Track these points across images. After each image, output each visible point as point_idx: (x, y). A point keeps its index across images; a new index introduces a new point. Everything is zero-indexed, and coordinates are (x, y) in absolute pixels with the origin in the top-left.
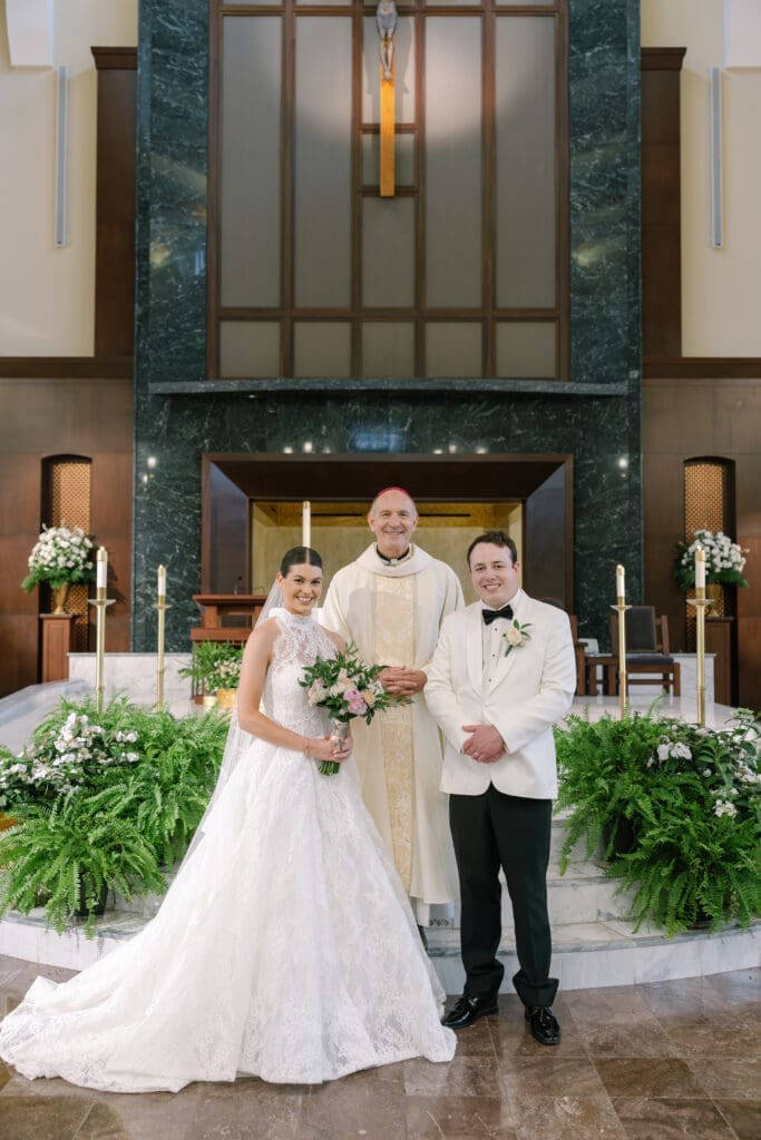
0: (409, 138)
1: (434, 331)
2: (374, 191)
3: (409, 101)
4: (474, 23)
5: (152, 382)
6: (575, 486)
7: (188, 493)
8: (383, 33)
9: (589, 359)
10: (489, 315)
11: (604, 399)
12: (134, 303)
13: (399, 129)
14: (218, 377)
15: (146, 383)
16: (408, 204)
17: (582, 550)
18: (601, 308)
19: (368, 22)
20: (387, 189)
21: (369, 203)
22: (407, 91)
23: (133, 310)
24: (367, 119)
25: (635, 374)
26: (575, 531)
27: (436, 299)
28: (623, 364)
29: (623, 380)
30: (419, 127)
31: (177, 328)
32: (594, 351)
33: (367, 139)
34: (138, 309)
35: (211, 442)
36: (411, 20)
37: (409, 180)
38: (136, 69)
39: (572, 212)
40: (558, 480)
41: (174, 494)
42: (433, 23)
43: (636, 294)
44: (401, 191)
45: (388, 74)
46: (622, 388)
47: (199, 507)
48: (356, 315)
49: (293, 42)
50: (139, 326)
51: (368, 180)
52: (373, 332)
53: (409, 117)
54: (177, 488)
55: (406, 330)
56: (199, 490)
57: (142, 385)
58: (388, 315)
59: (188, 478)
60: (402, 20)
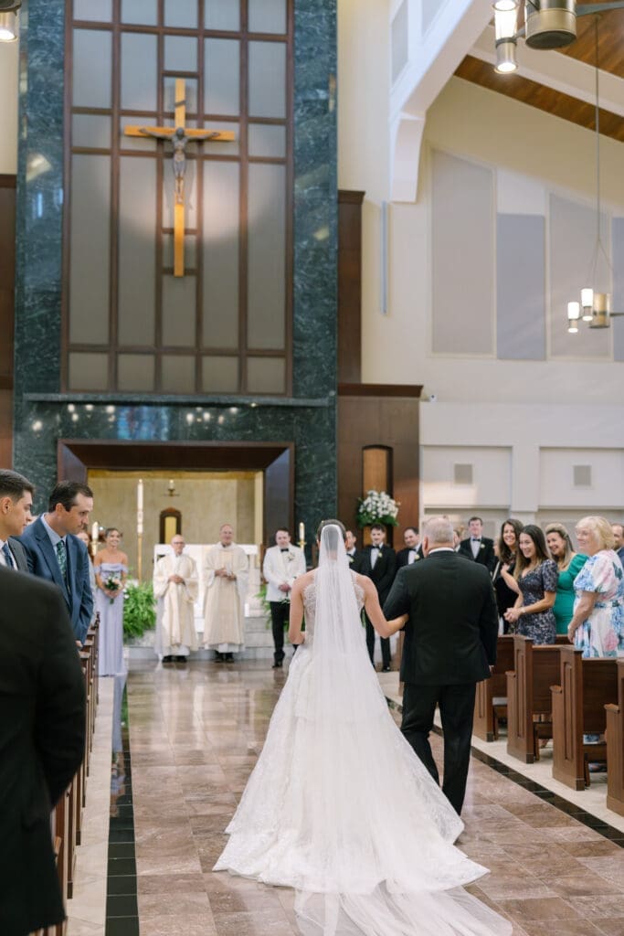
0: (192, 238)
1: (208, 362)
2: (171, 271)
3: (193, 214)
4: (235, 166)
5: (26, 392)
6: (296, 462)
7: (49, 464)
8: (177, 174)
9: (305, 383)
10: (243, 352)
11: (313, 408)
12: (13, 340)
13: (187, 232)
14: (68, 390)
15: (21, 395)
16: (192, 280)
17: (299, 502)
18: (312, 352)
19: (167, 162)
20: (179, 271)
21: (166, 279)
22: (191, 207)
23: (13, 345)
24: (166, 224)
25: (333, 393)
26: (295, 491)
27: (210, 340)
28: (326, 386)
29: (325, 397)
30: (199, 231)
31: (41, 357)
32: (308, 378)
33: (166, 237)
34: (16, 346)
35: (63, 432)
36: (195, 163)
37: (193, 265)
38: (15, 187)
39: (295, 290)
40: (285, 459)
41: (40, 465)
42: (209, 166)
43: (334, 343)
44: (187, 272)
45: (180, 200)
46: (324, 402)
47: (56, 473)
48: (158, 350)
49: (118, 175)
50: (17, 358)
51: (166, 264)
52: (169, 362)
53: (193, 225)
54: (41, 462)
55: (189, 361)
56: (56, 462)
57: (19, 394)
58: (177, 351)
59: (46, 455)
60: (189, 161)
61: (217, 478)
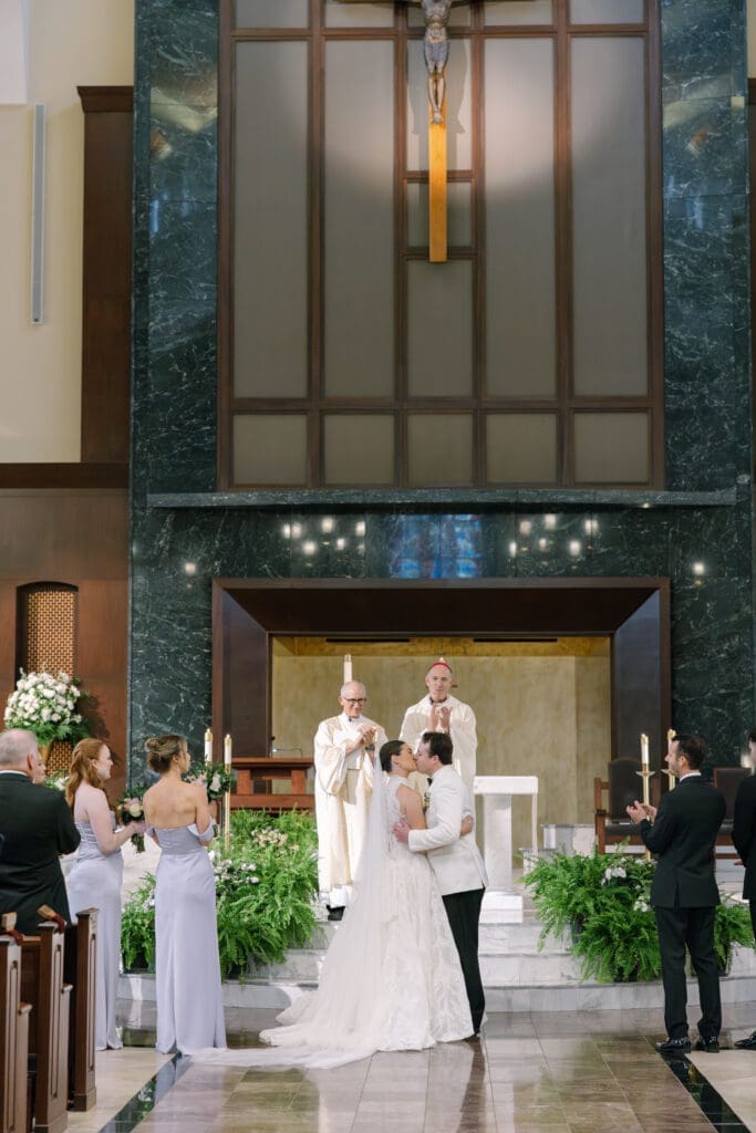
0: (464, 189)
1: (497, 425)
2: (423, 253)
3: (464, 142)
4: (545, 46)
5: (152, 492)
6: (672, 617)
7: (196, 627)
8: (431, 67)
9: (689, 459)
10: (566, 405)
11: (707, 509)
12: (129, 396)
13: (452, 176)
14: (232, 486)
15: (145, 494)
16: (464, 269)
17: (682, 696)
18: (702, 397)
19: (414, 47)
20: (438, 252)
21: (415, 269)
22: (462, 131)
23: (128, 405)
24: (413, 165)
25: (745, 479)
26: (674, 673)
27: (500, 383)
28: (730, 466)
29: (730, 486)
30: (477, 174)
31: (179, 425)
32: (695, 449)
33: (413, 189)
34: (134, 405)
35: (223, 565)
36: (467, 43)
37: (465, 239)
38: (132, 111)
39: (667, 278)
40: (651, 610)
41: (178, 629)
42: (493, 47)
43: (746, 381)
44: (454, 253)
45: (438, 116)
46: (729, 496)
47: (209, 645)
48: (400, 406)
49: (322, 73)
50: (136, 427)
51: (414, 240)
52: (422, 427)
53: (464, 162)
54: (182, 622)
55: (462, 424)
56: (209, 624)
57: (140, 496)
58: (439, 406)
59: (193, 610)
60: (455, 43)
61: (536, 654)
